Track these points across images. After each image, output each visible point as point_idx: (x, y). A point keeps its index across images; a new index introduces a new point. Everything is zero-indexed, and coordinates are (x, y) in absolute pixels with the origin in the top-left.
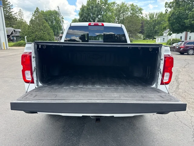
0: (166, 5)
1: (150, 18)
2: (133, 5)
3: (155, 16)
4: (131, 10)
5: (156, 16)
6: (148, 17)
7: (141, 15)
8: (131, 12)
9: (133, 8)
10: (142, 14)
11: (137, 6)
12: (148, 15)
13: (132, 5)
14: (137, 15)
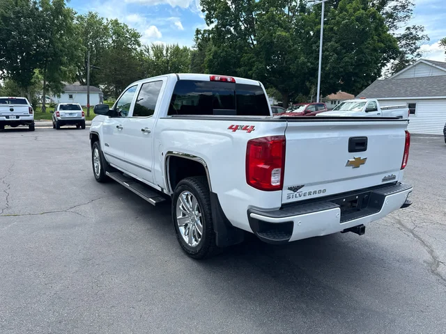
0: (197, 34)
1: (156, 55)
2: (118, 24)
3: (164, 52)
4: (114, 33)
5: (167, 52)
6: (151, 52)
7: (137, 47)
8: (114, 38)
9: (118, 28)
10: (139, 46)
11: (127, 27)
12: (150, 49)
13: (116, 23)
14: (129, 46)
